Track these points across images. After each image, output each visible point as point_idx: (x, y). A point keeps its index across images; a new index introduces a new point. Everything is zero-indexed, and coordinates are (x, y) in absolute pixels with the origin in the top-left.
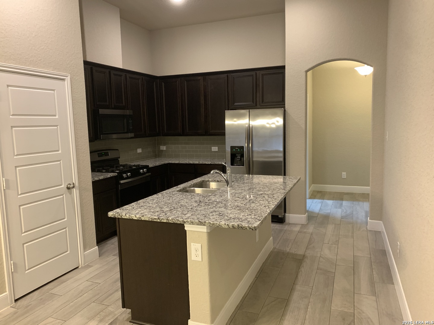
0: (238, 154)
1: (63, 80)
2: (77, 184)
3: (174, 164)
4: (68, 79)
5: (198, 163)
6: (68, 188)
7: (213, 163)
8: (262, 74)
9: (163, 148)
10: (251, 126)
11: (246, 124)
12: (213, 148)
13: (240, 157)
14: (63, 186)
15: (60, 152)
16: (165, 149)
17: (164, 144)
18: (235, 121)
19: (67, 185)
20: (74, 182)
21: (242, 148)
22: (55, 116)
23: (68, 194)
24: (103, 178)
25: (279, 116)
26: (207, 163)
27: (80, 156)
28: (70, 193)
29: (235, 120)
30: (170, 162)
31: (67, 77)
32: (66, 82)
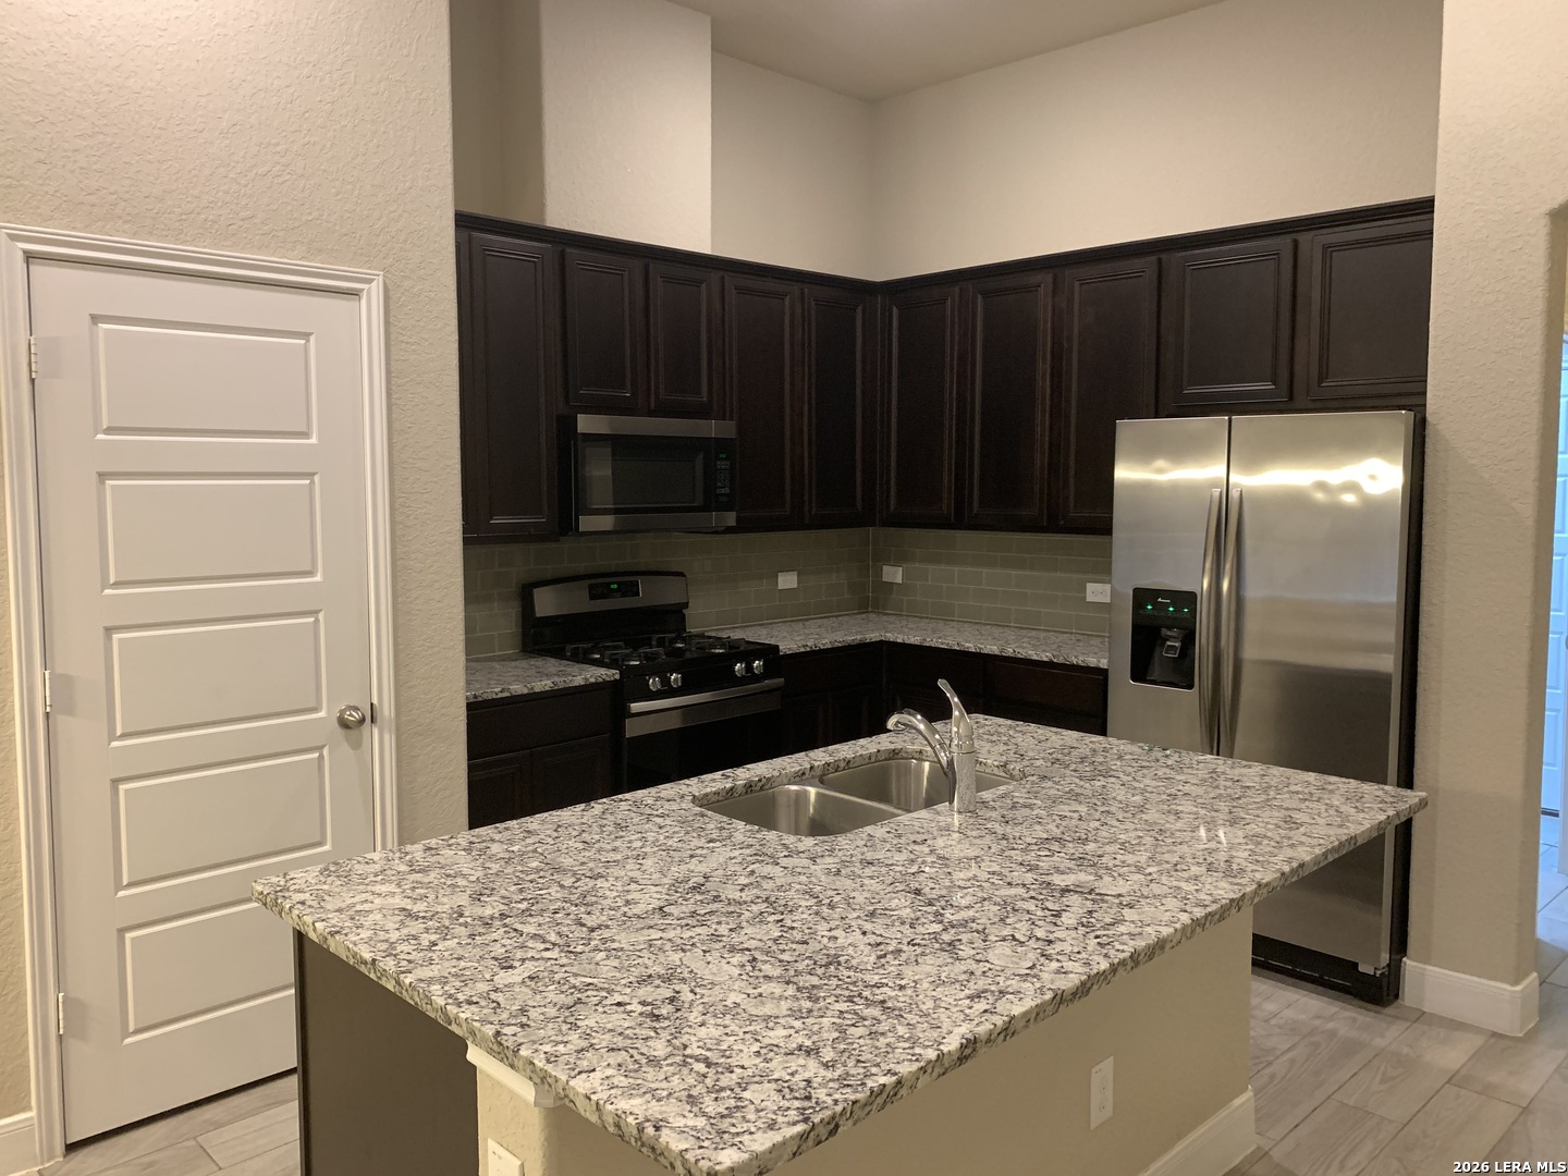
0: (1170, 629)
1: (355, 294)
2: (387, 710)
3: (903, 645)
4: (375, 291)
5: (997, 653)
6: (344, 724)
7: (1061, 660)
8: (1325, 248)
9: (894, 574)
10: (1234, 494)
11: (1214, 484)
12: (1090, 587)
13: (1177, 644)
14: (322, 714)
15: (318, 578)
16: (899, 580)
17: (898, 560)
18: (1160, 471)
19: (342, 712)
20: (375, 702)
21: (1189, 598)
22: (306, 435)
23: (345, 747)
24: (547, 688)
25: (1382, 451)
26: (1035, 658)
27: (416, 599)
28: (356, 745)
29: (1160, 463)
30: (890, 637)
31: (369, 281)
32: (364, 301)
